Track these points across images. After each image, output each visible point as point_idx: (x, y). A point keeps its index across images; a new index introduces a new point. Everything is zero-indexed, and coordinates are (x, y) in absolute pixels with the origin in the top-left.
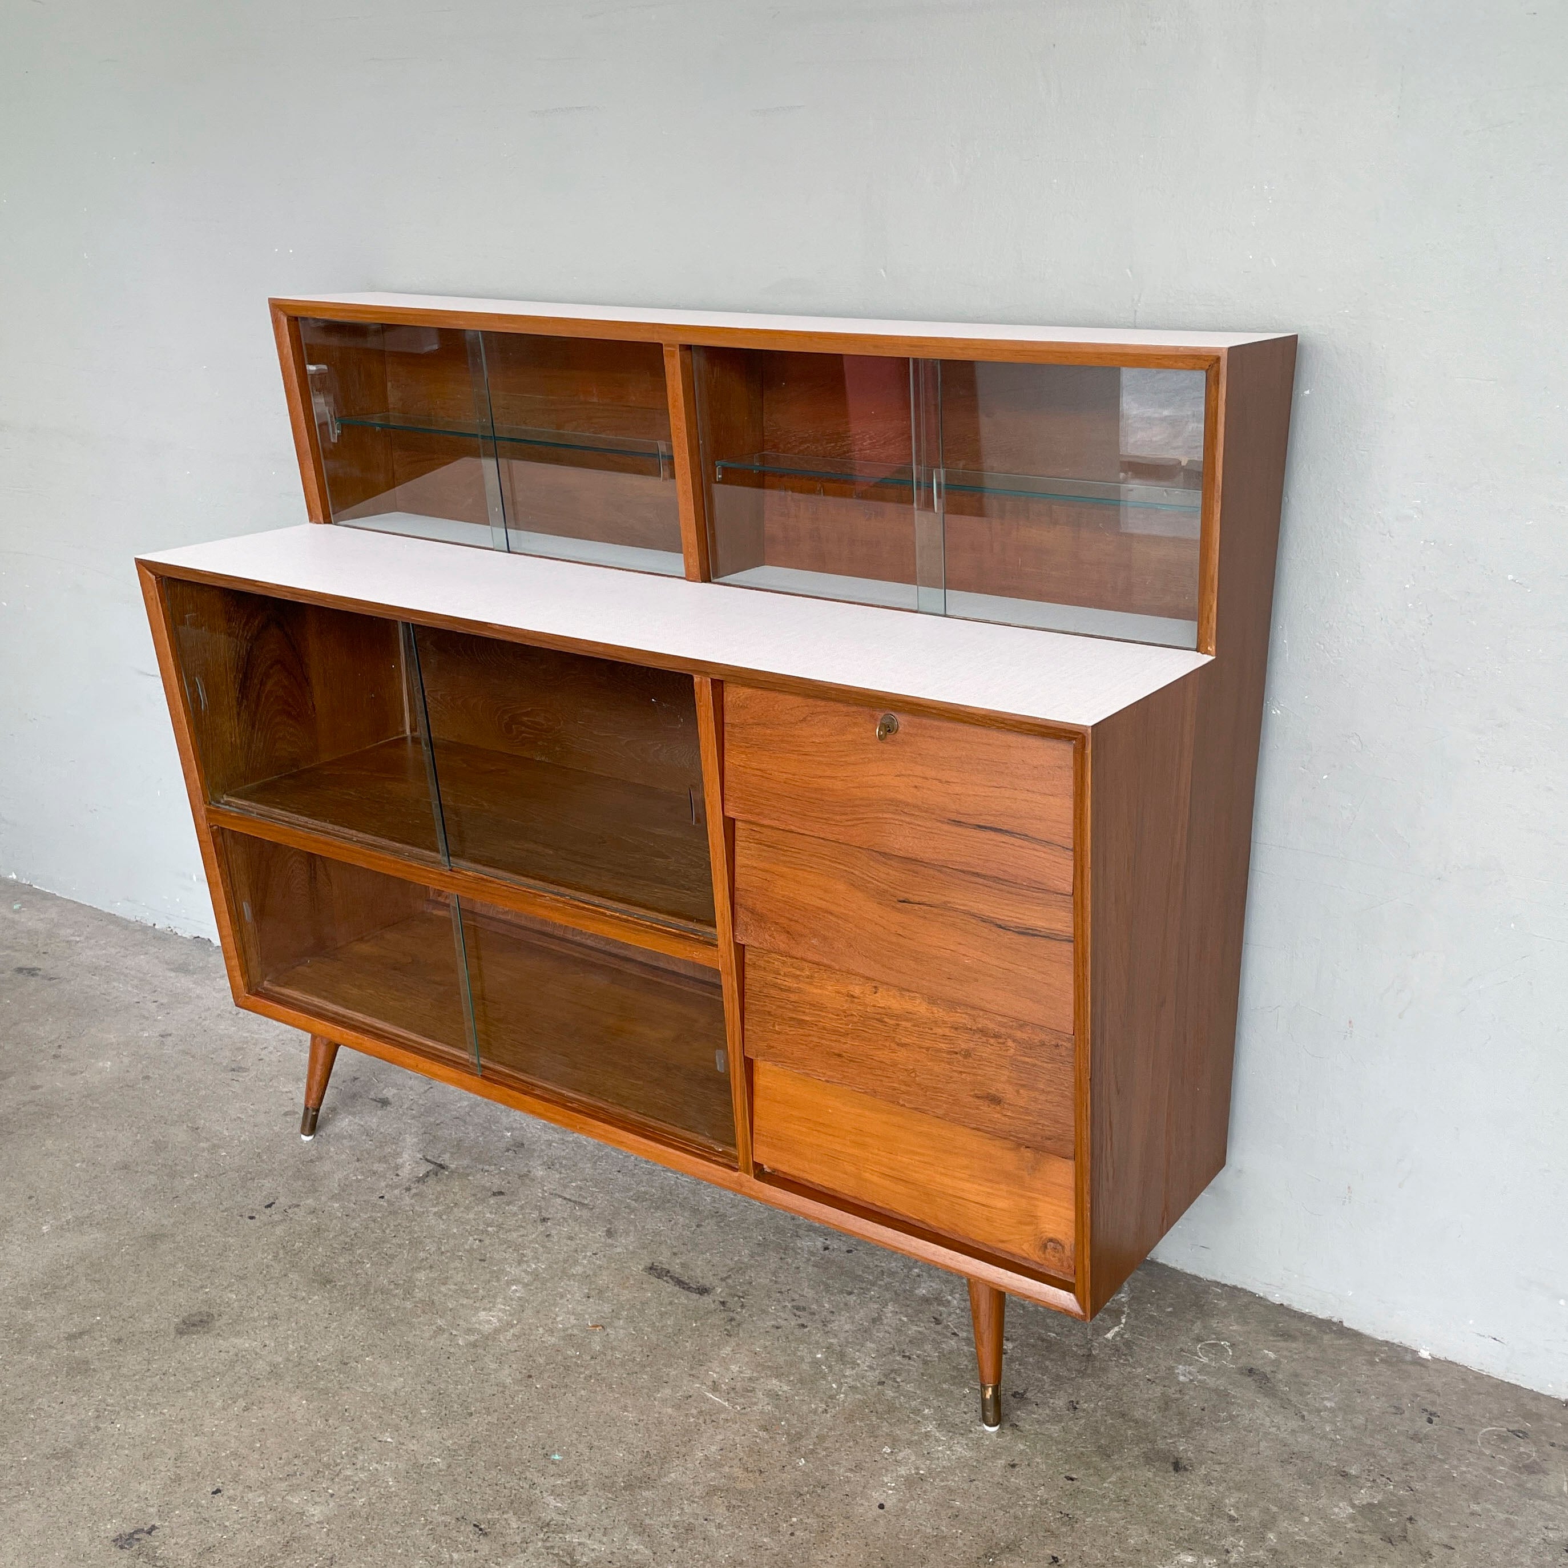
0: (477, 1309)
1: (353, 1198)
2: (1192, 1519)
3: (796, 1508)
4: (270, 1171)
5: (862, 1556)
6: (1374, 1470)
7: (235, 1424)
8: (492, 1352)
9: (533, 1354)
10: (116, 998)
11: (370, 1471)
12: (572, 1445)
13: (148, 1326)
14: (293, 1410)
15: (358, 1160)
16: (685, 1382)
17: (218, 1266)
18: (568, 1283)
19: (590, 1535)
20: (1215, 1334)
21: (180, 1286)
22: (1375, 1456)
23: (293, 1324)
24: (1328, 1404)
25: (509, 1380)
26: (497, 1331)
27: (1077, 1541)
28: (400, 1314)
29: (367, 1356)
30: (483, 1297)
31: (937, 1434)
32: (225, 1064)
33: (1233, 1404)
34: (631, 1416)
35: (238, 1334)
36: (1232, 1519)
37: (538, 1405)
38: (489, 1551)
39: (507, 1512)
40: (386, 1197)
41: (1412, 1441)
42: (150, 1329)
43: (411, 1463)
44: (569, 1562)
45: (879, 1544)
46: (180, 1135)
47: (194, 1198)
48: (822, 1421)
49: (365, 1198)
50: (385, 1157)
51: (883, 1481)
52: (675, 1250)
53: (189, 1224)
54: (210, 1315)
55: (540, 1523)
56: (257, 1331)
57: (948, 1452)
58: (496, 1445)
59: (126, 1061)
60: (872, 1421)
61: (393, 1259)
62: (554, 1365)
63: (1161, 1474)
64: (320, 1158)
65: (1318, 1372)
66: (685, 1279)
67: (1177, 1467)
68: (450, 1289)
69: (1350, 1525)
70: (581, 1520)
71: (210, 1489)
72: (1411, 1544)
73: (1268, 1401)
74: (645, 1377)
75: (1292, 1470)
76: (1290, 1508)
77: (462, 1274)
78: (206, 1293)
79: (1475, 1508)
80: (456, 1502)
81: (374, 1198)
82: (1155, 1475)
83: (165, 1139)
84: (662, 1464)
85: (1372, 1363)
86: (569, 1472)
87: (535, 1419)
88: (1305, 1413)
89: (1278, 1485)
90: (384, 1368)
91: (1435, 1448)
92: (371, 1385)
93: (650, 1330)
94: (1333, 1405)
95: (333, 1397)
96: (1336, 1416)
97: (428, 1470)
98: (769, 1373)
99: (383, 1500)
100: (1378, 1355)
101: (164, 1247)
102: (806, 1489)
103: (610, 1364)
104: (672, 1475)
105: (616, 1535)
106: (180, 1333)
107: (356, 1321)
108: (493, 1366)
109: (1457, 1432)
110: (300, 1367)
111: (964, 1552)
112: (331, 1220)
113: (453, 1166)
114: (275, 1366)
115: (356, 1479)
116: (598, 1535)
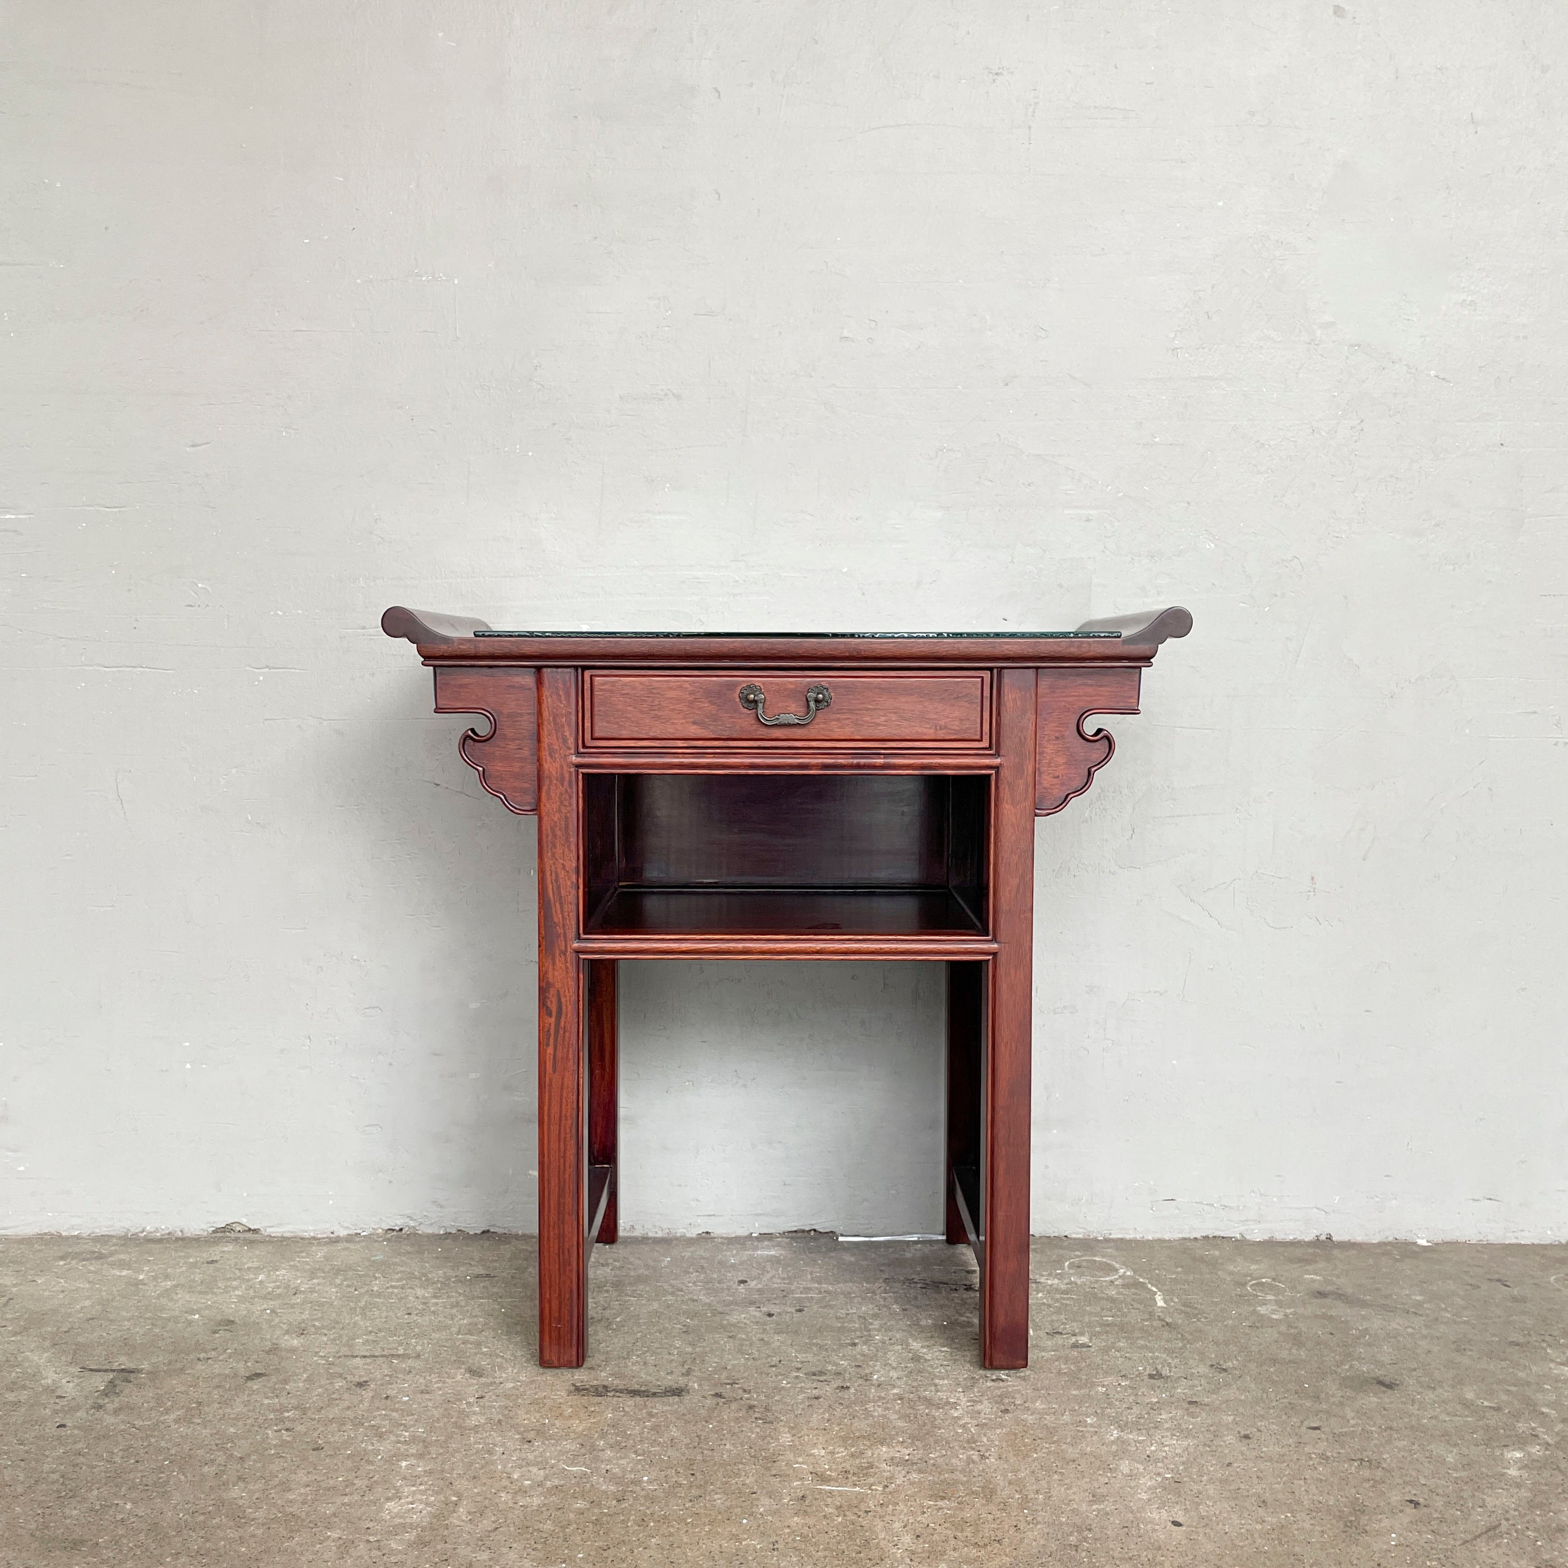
20: (1246, 1276)
31: (1131, 1436)
33: (1347, 1320)
63: (1382, 1396)
66: (637, 1387)
67: (1386, 1385)
75: (1474, 1354)
82: (1381, 1399)
113: (145, 1366)
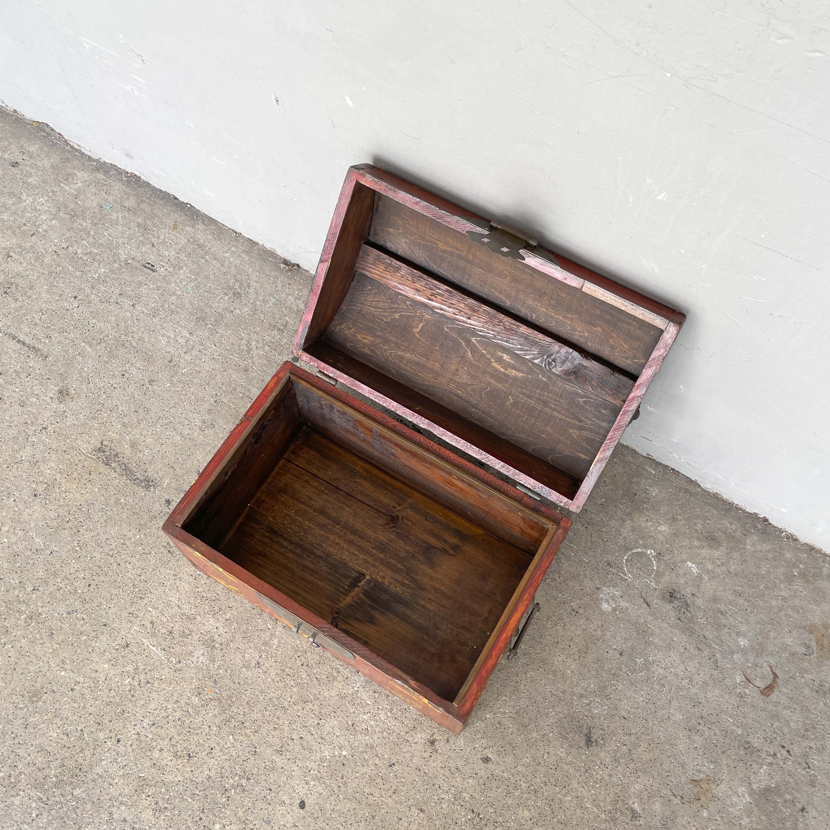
12: (9, 722)
20: (643, 538)
33: (652, 642)
52: (125, 420)
57: (372, 723)
63: (573, 751)
66: (133, 466)
67: (589, 742)
75: (698, 740)
82: (568, 754)
85: (789, 579)
102: (231, 781)
104: (104, 763)
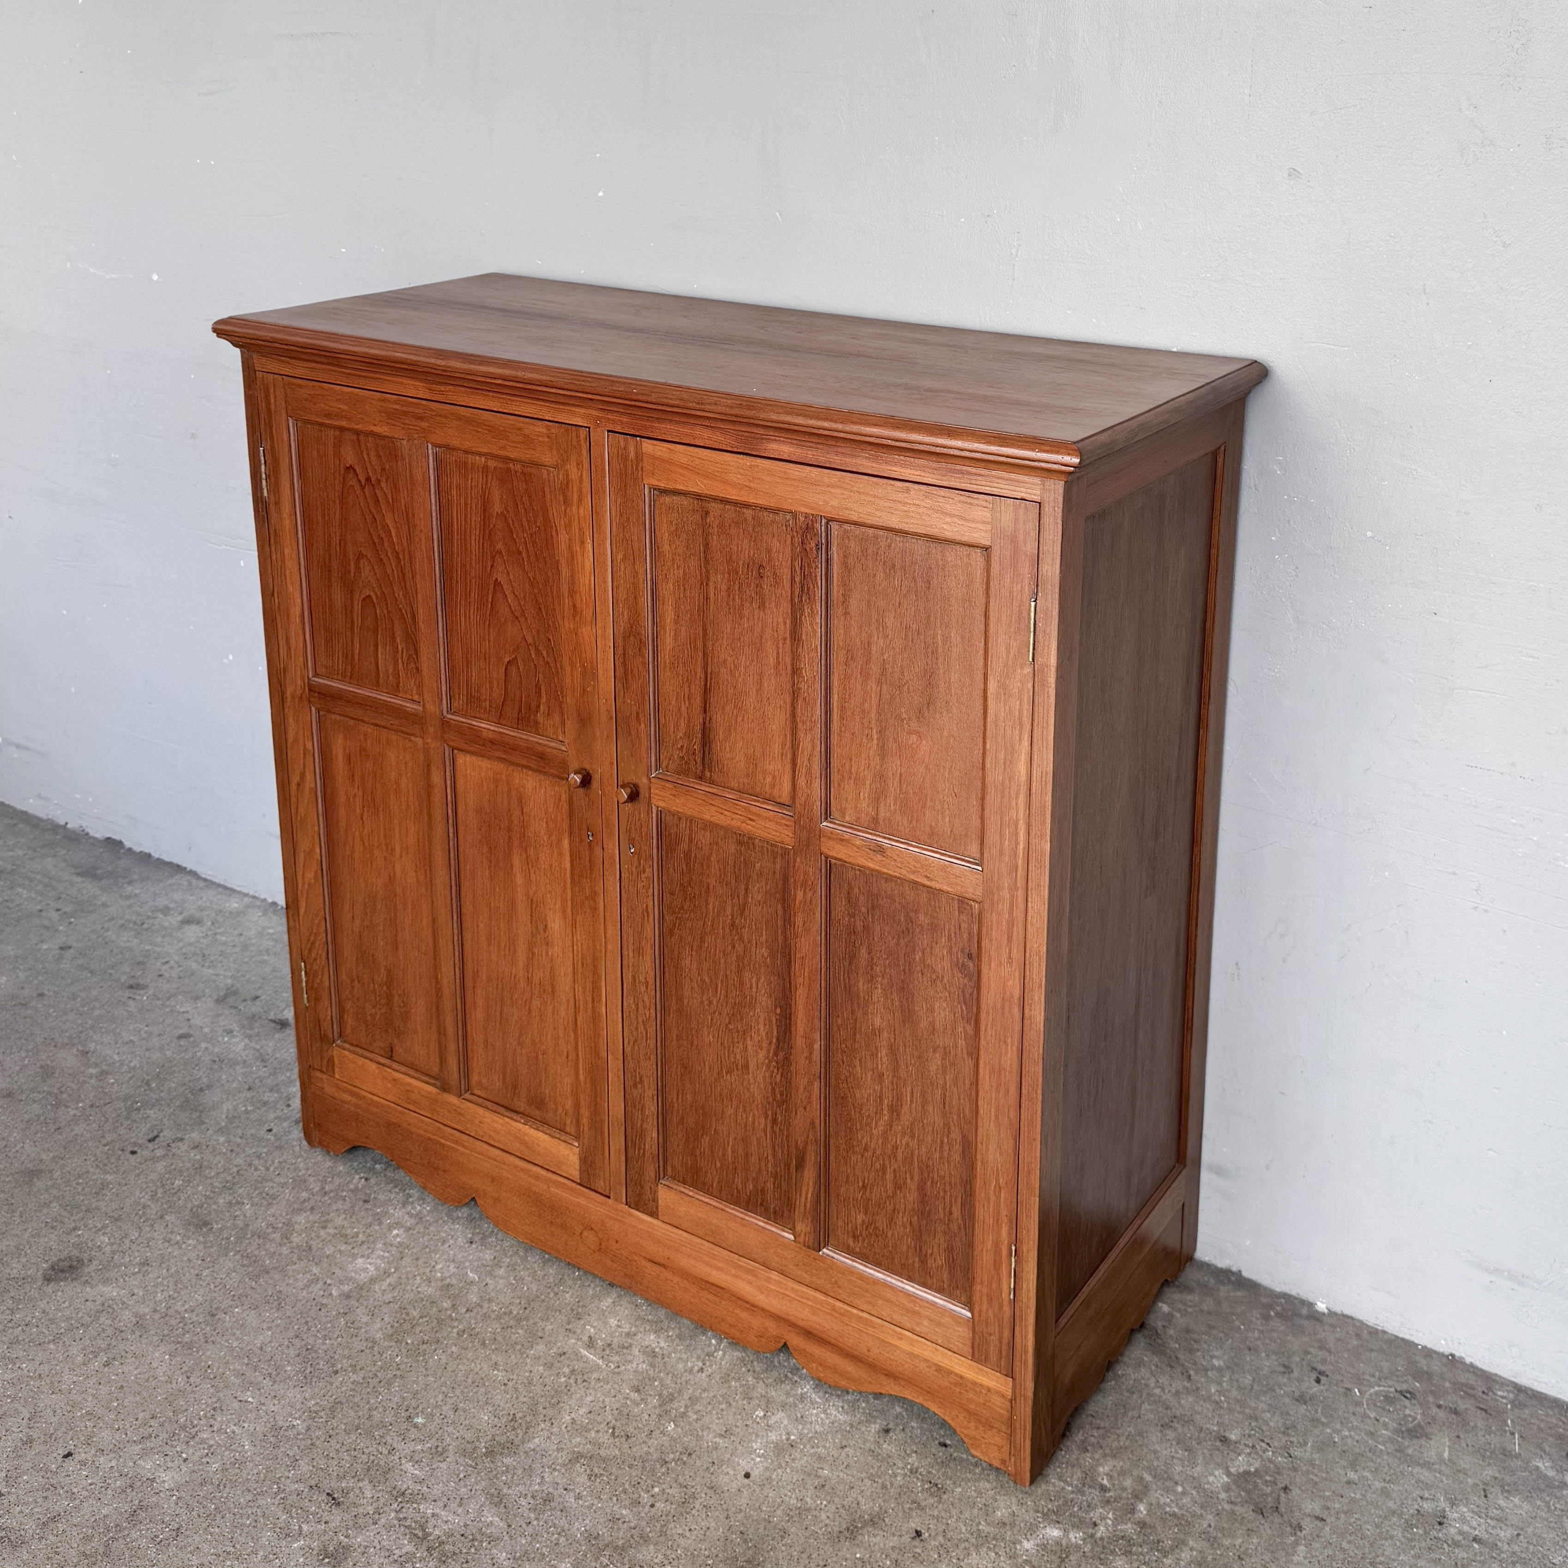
0: (354, 1256)
1: (239, 1132)
2: (1063, 1489)
3: (660, 1478)
4: (157, 1100)
5: (721, 1530)
6: (1254, 1435)
7: (94, 1381)
8: (365, 1304)
9: (407, 1306)
10: (18, 905)
11: (227, 1433)
13: (15, 1271)
14: (155, 1365)
15: (250, 1089)
16: (561, 1338)
17: (93, 1206)
18: (452, 1227)
19: (445, 1506)
21: (52, 1227)
22: (1257, 1420)
23: (165, 1271)
24: (1216, 1363)
25: (379, 1335)
26: (373, 1280)
27: (943, 1514)
28: (275, 1261)
29: (237, 1307)
30: (363, 1242)
32: (123, 980)
34: (500, 1375)
35: (106, 1281)
36: (1103, 1489)
37: (406, 1363)
38: (340, 1522)
39: (363, 1480)
40: (274, 1131)
41: (1297, 1403)
42: (17, 1276)
43: (270, 1426)
44: (420, 1534)
45: (740, 1516)
46: (68, 1059)
47: (78, 1130)
48: (697, 1381)
49: (253, 1131)
50: (277, 1085)
51: (752, 1447)
53: (69, 1158)
54: (80, 1261)
55: (395, 1493)
56: (127, 1278)
58: (358, 1406)
59: (22, 975)
60: (748, 1381)
61: (274, 1199)
62: (427, 1319)
64: (209, 1087)
65: (1212, 1327)
68: (329, 1234)
69: (1223, 1495)
70: (437, 1490)
71: (62, 1452)
72: (1282, 1516)
73: (1156, 1359)
74: (520, 1331)
76: (1165, 1478)
77: (344, 1216)
78: (79, 1236)
79: (1352, 1475)
80: (311, 1468)
81: (262, 1133)
83: (54, 1064)
84: (527, 1428)
86: (431, 1437)
87: (402, 1377)
88: (1192, 1373)
89: (1155, 1452)
90: (252, 1319)
91: (1319, 1411)
92: (237, 1339)
93: (530, 1279)
94: (1222, 1363)
95: (198, 1352)
96: (1223, 1376)
97: (286, 1434)
98: (648, 1328)
99: (237, 1465)
100: (1273, 1309)
101: (39, 1184)
103: (486, 1316)
105: (472, 1506)
106: (48, 1279)
107: (230, 1268)
108: (365, 1319)
109: (1345, 1393)
110: (167, 1318)
111: (826, 1525)
112: (215, 1156)
114: (142, 1317)
115: (212, 1442)
116: (453, 1506)
